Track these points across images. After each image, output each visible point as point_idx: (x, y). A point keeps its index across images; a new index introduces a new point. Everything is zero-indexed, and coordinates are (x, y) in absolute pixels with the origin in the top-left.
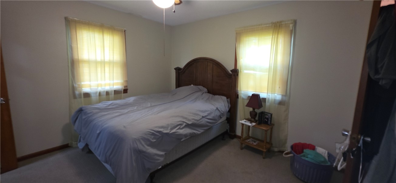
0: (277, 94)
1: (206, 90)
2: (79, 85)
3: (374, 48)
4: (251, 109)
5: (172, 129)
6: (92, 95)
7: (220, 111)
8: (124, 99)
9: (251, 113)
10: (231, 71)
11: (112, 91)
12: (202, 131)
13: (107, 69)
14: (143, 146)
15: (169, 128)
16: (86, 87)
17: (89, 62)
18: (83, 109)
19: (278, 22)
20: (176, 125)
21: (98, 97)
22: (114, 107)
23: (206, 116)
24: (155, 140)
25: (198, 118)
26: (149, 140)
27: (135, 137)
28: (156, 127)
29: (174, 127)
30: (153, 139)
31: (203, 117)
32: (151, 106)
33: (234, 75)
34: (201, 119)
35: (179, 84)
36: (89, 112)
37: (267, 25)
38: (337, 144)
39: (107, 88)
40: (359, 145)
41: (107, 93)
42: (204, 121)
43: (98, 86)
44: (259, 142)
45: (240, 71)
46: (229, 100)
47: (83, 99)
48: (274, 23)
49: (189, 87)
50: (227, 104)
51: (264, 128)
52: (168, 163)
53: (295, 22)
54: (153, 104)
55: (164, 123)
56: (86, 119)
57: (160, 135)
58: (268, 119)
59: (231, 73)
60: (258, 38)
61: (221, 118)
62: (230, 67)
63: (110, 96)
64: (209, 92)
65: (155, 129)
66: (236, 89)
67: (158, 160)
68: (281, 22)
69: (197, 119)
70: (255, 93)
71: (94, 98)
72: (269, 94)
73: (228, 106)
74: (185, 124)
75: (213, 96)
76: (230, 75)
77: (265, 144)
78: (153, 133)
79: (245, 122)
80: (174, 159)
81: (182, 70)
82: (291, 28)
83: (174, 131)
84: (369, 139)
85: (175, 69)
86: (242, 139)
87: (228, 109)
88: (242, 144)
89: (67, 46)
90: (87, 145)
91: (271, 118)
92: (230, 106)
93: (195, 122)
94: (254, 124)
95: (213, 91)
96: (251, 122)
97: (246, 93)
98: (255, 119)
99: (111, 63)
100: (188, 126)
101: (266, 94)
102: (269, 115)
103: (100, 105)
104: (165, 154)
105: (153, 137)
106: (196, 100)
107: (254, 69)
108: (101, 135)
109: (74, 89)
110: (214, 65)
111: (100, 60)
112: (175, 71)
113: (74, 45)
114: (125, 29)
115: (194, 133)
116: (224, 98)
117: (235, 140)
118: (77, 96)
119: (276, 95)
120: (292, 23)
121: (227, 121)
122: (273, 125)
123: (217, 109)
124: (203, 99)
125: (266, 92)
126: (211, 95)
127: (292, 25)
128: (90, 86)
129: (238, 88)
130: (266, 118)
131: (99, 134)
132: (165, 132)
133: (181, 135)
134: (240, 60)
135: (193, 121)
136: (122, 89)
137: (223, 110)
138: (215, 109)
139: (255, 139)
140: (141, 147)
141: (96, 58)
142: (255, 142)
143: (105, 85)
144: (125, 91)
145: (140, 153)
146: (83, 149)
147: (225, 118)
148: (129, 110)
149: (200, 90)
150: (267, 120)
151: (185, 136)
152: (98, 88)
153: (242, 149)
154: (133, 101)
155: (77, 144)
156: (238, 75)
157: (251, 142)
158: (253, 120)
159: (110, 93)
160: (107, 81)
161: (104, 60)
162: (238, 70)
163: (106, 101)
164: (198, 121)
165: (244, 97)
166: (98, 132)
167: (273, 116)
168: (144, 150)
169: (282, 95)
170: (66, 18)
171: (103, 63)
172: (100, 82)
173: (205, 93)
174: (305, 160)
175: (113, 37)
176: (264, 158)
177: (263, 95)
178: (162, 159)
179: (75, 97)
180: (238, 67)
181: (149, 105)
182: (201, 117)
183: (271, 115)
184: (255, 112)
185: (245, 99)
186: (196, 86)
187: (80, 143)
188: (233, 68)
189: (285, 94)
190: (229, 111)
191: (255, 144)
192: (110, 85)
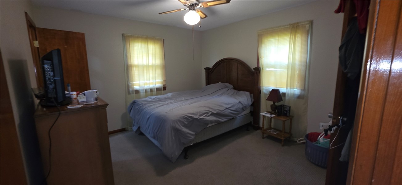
0: (297, 89)
1: (232, 86)
2: (132, 84)
3: (343, 50)
4: (272, 103)
5: (200, 116)
6: (141, 92)
7: (243, 104)
8: (164, 94)
9: (271, 106)
10: (253, 69)
11: (154, 89)
12: (226, 120)
13: (151, 71)
14: (179, 126)
15: (198, 115)
16: (136, 86)
17: (138, 66)
18: (136, 101)
19: (295, 23)
20: (203, 113)
21: (145, 93)
22: (157, 100)
23: (229, 108)
24: (188, 123)
25: (222, 109)
26: (183, 122)
27: (174, 119)
28: (188, 113)
29: (201, 114)
30: (186, 122)
31: (227, 108)
32: (185, 100)
33: (257, 73)
34: (224, 110)
35: (208, 82)
36: (140, 103)
37: (286, 27)
38: (320, 123)
39: (151, 86)
40: (340, 125)
41: (151, 90)
42: (227, 112)
43: (145, 84)
44: (279, 132)
45: (262, 69)
46: (252, 95)
47: (134, 94)
48: (291, 25)
49: (217, 84)
50: (250, 99)
51: (283, 119)
52: (198, 142)
53: (311, 23)
54: (186, 98)
55: (194, 110)
56: (139, 109)
57: (191, 119)
58: (287, 111)
59: (254, 71)
60: (277, 39)
61: (244, 110)
62: (253, 66)
63: (153, 92)
64: (235, 88)
65: (188, 115)
66: (259, 85)
67: (190, 137)
68: (298, 23)
69: (220, 109)
70: (275, 88)
71: (142, 94)
72: (288, 89)
73: (250, 100)
74: (210, 113)
75: (238, 91)
76: (253, 73)
77: (283, 133)
78: (186, 117)
79: (266, 114)
80: (203, 140)
81: (211, 70)
82: (307, 28)
83: (202, 117)
84: (345, 119)
85: (205, 69)
86: (263, 129)
87: (250, 103)
88: (263, 133)
89: (124, 56)
90: (139, 128)
91: (290, 110)
92: (253, 100)
93: (220, 112)
94: (273, 116)
95: (238, 88)
96: (271, 114)
97: (267, 89)
98: (275, 111)
99: (154, 66)
100: (213, 114)
101: (286, 89)
102: (288, 108)
103: (147, 99)
104: (195, 134)
105: (186, 120)
106: (222, 94)
107: (274, 67)
108: (150, 119)
109: (128, 87)
110: (239, 65)
111: (146, 65)
112: (205, 70)
113: (128, 54)
114: (164, 38)
115: (219, 121)
116: (248, 93)
117: (259, 131)
118: (131, 92)
119: (295, 89)
120: (308, 24)
121: (250, 114)
122: (293, 117)
123: (240, 102)
124: (228, 94)
125: (286, 87)
126: (236, 91)
127: (309, 25)
128: (139, 85)
129: (260, 84)
130: (285, 110)
131: (149, 118)
132: (195, 117)
133: (207, 120)
134: (262, 59)
135: (218, 111)
136: (162, 87)
137: (245, 103)
138: (238, 102)
139: (276, 129)
140: (177, 127)
141: (143, 63)
142: (275, 132)
143: (150, 84)
144: (164, 88)
145: (177, 131)
146: (136, 132)
147: (249, 112)
148: (168, 102)
149: (227, 87)
150: (286, 113)
151: (211, 122)
152: (144, 86)
153: (263, 138)
154: (171, 96)
155: (132, 128)
156: (260, 72)
157: (272, 132)
158: (273, 112)
159: (153, 91)
160: (151, 81)
161: (149, 64)
162: (260, 68)
163: (151, 96)
164: (222, 111)
165: (266, 92)
166: (148, 117)
167: (291, 108)
168: (180, 129)
169: (301, 90)
170: (123, 35)
171: (148, 66)
172: (146, 81)
173: (231, 89)
174: (318, 146)
175: (155, 45)
176: (283, 146)
177: (283, 90)
178: (193, 137)
179: (129, 93)
180: (261, 66)
181: (183, 99)
182: (225, 109)
183: (290, 107)
184: (275, 105)
185: (267, 94)
186: (223, 84)
187: (134, 127)
188: (256, 66)
189: (303, 89)
190: (252, 105)
191: (275, 134)
192: (153, 83)
